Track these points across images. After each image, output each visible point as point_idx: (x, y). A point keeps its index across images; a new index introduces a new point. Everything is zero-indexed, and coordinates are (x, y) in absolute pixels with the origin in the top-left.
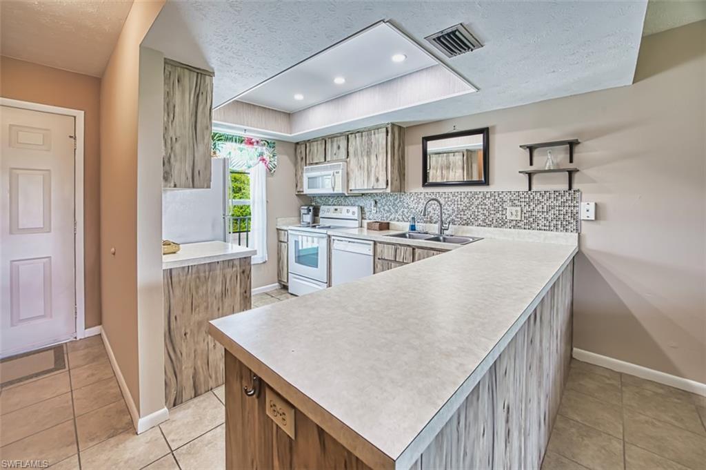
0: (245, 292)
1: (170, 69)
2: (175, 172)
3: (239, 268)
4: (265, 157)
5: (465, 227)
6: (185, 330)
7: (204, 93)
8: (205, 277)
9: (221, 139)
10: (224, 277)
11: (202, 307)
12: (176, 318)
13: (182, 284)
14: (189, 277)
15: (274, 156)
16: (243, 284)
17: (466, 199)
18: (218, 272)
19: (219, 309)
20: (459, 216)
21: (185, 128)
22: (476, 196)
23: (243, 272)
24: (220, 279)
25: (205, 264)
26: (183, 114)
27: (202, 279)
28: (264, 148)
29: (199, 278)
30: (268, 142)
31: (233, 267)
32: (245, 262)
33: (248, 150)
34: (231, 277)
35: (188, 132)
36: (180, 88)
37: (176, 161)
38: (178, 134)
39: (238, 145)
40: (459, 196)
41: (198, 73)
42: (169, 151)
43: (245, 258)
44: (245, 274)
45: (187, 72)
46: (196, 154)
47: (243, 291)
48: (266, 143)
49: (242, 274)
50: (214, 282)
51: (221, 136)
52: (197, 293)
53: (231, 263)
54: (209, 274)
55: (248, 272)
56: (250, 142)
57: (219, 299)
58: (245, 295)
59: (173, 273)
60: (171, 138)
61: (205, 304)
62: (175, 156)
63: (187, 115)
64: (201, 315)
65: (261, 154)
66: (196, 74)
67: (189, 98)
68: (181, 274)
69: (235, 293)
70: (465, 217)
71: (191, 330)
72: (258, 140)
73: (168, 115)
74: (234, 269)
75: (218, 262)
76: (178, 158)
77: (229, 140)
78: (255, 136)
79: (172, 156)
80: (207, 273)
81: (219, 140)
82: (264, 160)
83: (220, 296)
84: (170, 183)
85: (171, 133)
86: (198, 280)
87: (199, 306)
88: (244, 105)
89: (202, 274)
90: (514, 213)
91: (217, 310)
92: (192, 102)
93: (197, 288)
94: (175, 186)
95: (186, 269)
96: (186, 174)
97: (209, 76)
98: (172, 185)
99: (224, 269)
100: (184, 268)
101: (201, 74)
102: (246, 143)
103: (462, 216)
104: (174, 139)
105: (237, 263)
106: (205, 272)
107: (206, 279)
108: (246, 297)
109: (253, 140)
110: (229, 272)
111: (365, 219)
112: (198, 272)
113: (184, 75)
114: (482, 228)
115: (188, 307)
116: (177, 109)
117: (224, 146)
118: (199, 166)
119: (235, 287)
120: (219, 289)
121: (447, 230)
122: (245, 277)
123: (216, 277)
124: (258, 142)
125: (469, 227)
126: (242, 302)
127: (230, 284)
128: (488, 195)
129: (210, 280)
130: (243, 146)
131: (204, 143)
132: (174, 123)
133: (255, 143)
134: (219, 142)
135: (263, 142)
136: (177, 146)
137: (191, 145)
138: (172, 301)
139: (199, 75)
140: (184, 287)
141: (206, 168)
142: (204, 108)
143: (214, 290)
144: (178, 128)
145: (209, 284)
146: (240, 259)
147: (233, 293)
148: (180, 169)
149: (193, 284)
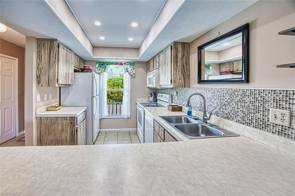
0: (72, 132)
1: (40, 42)
2: (42, 81)
3: (69, 121)
4: (129, 70)
5: (226, 120)
6: (46, 141)
7: (53, 49)
8: (54, 122)
9: (108, 64)
10: (63, 123)
11: (53, 134)
12: (43, 136)
13: (45, 123)
14: (48, 121)
15: (134, 69)
16: (71, 128)
17: (227, 95)
18: (60, 121)
19: (60, 137)
20: (222, 110)
21: (45, 63)
22: (236, 93)
23: (71, 123)
24: (60, 124)
25: (54, 117)
26: (45, 58)
27: (53, 123)
28: (128, 66)
29: (52, 122)
30: (130, 63)
31: (66, 120)
32: (72, 119)
33: (120, 68)
34: (66, 124)
35: (47, 65)
36: (44, 48)
37: (42, 76)
38: (43, 66)
39: (116, 66)
40: (222, 92)
41: (51, 41)
42: (40, 73)
43: (72, 117)
44: (72, 124)
45: (46, 41)
46: (50, 73)
47: (71, 131)
48: (129, 63)
49: (71, 124)
50: (58, 125)
51: (108, 63)
52: (51, 128)
53: (65, 119)
54: (56, 121)
55: (74, 124)
56: (121, 64)
57: (60, 132)
58: (72, 133)
59: (42, 119)
60: (40, 68)
61: (54, 133)
62: (42, 74)
63: (46, 58)
64: (52, 137)
65: (127, 69)
66: (50, 41)
67: (47, 51)
68: (45, 119)
69: (67, 132)
70: (226, 112)
71: (48, 142)
72: (125, 62)
73: (39, 59)
74: (67, 121)
75: (60, 117)
76: (43, 75)
77: (111, 64)
78: (123, 61)
79: (41, 74)
80: (55, 121)
81: (107, 65)
82: (128, 71)
83: (61, 131)
84: (40, 84)
85: (41, 66)
86: (51, 123)
87: (52, 134)
88: (114, 48)
89: (53, 121)
90: (279, 116)
91: (59, 137)
92: (48, 53)
93: (51, 126)
94: (42, 86)
95: (47, 118)
96: (46, 81)
97: (55, 41)
98: (41, 85)
99: (62, 120)
100: (46, 117)
101: (52, 41)
102: (119, 65)
103: (224, 110)
104: (41, 68)
105: (68, 119)
106: (54, 120)
107: (55, 123)
108: (73, 134)
109: (123, 63)
110: (64, 121)
111: (173, 103)
112: (51, 120)
113: (45, 43)
114: (241, 125)
115: (47, 133)
116: (42, 57)
117: (109, 67)
118: (51, 78)
119: (67, 129)
120: (60, 128)
121: (209, 120)
122: (72, 125)
123: (59, 123)
124: (125, 63)
125: (229, 122)
126: (71, 136)
127: (65, 127)
128: (248, 93)
129: (56, 124)
130: (118, 66)
131: (53, 68)
132: (41, 62)
133: (124, 64)
134: (107, 66)
135: (127, 63)
136: (43, 71)
137: (48, 69)
138: (41, 129)
139: (51, 42)
140: (46, 125)
141: (54, 78)
142: (53, 54)
143: (58, 129)
144: (43, 64)
145: (56, 125)
146: (70, 117)
147: (66, 132)
148: (44, 80)
149: (49, 124)
